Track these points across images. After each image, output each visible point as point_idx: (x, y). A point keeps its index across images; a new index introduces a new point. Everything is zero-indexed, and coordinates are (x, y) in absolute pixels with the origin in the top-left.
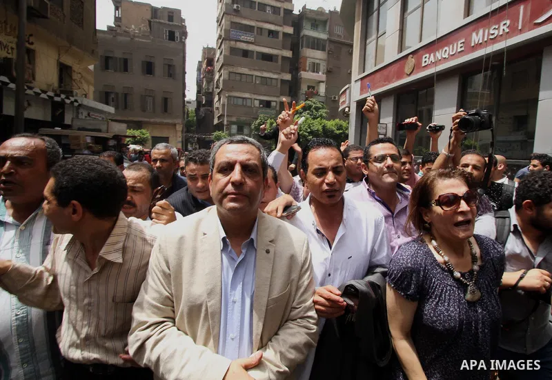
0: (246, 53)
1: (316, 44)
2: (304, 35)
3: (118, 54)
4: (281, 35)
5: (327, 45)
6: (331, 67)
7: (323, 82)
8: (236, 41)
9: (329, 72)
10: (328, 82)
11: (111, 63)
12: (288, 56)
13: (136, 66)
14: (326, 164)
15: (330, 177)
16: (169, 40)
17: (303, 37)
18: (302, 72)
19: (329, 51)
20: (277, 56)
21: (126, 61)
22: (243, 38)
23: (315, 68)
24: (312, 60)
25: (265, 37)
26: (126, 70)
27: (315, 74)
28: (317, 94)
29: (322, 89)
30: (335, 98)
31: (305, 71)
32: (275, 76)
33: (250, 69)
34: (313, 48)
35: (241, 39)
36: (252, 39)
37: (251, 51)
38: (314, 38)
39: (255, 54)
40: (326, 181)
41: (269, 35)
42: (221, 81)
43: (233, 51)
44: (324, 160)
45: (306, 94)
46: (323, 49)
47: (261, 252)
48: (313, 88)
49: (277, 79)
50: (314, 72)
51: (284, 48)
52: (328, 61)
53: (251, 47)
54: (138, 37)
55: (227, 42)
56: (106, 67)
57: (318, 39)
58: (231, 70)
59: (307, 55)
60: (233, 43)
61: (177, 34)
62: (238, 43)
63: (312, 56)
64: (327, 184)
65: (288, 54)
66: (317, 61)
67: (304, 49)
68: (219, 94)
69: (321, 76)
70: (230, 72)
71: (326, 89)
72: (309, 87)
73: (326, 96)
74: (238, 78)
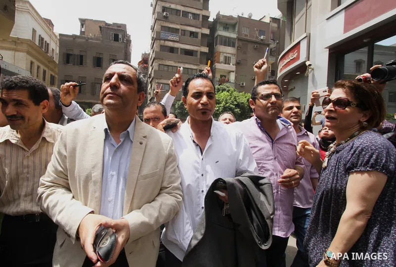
0: (172, 50)
1: (228, 42)
2: (218, 35)
3: (76, 52)
4: (200, 36)
5: (236, 43)
6: (240, 59)
7: (233, 72)
8: (165, 40)
9: (238, 64)
10: (236, 72)
11: (71, 59)
12: (205, 51)
13: (89, 61)
14: (202, 89)
15: (204, 99)
16: (114, 41)
17: (217, 37)
18: (216, 64)
19: (238, 47)
20: (197, 51)
21: (82, 57)
22: (170, 38)
23: (227, 61)
24: (225, 55)
25: (187, 38)
26: (81, 63)
27: (226, 65)
28: (228, 81)
29: (232, 77)
30: (243, 84)
31: (219, 63)
32: (195, 67)
33: (175, 62)
34: (225, 45)
35: (169, 39)
36: (177, 39)
37: (176, 48)
38: (226, 37)
39: (179, 50)
40: (202, 102)
41: (191, 35)
42: (153, 72)
43: (163, 48)
44: (201, 86)
45: (219, 81)
46: (233, 46)
47: (136, 143)
48: (225, 76)
49: (196, 70)
50: (226, 63)
51: (202, 45)
52: (237, 55)
53: (176, 45)
54: (92, 39)
55: (158, 41)
56: (68, 62)
57: (229, 38)
58: (161, 63)
59: (221, 50)
60: (162, 42)
61: (120, 36)
62: (166, 42)
63: (224, 51)
64: (202, 104)
65: (205, 50)
66: (228, 55)
67: (218, 45)
68: (151, 82)
69: (232, 67)
70: (160, 64)
71: (236, 77)
72: (221, 76)
73: (235, 83)
74: (166, 68)
